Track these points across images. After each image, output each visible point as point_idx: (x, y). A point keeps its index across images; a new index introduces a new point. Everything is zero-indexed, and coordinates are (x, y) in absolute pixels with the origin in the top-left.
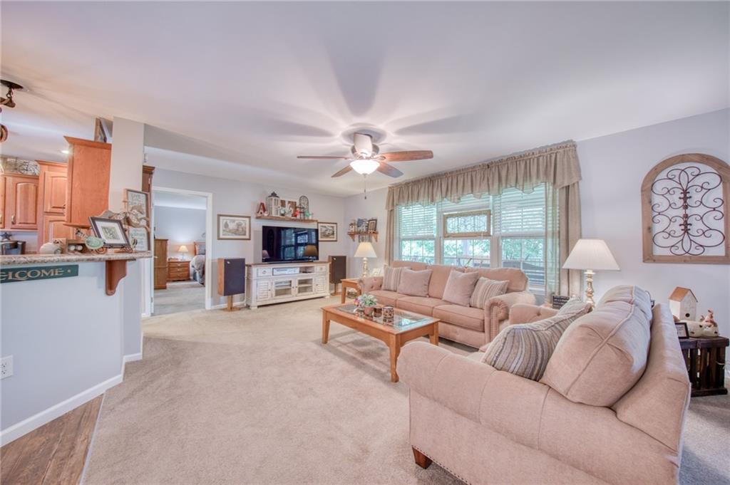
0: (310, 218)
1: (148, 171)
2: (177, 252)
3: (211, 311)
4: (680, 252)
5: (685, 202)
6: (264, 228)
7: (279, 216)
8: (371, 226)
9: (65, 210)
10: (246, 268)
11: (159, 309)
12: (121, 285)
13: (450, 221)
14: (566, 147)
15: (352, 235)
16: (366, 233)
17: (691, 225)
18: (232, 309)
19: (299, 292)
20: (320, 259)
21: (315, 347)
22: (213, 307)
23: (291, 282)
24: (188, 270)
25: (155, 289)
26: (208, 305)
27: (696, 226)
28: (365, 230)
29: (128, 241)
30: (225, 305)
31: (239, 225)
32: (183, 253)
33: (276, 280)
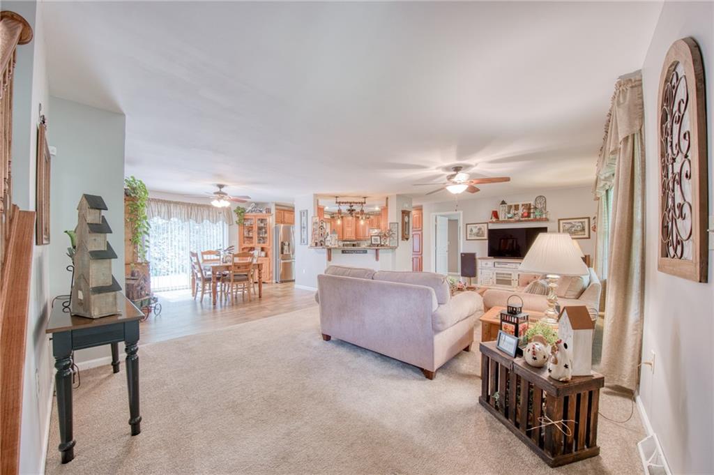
6: (490, 231)
7: (506, 219)
23: (511, 274)
31: (480, 229)
33: (496, 271)
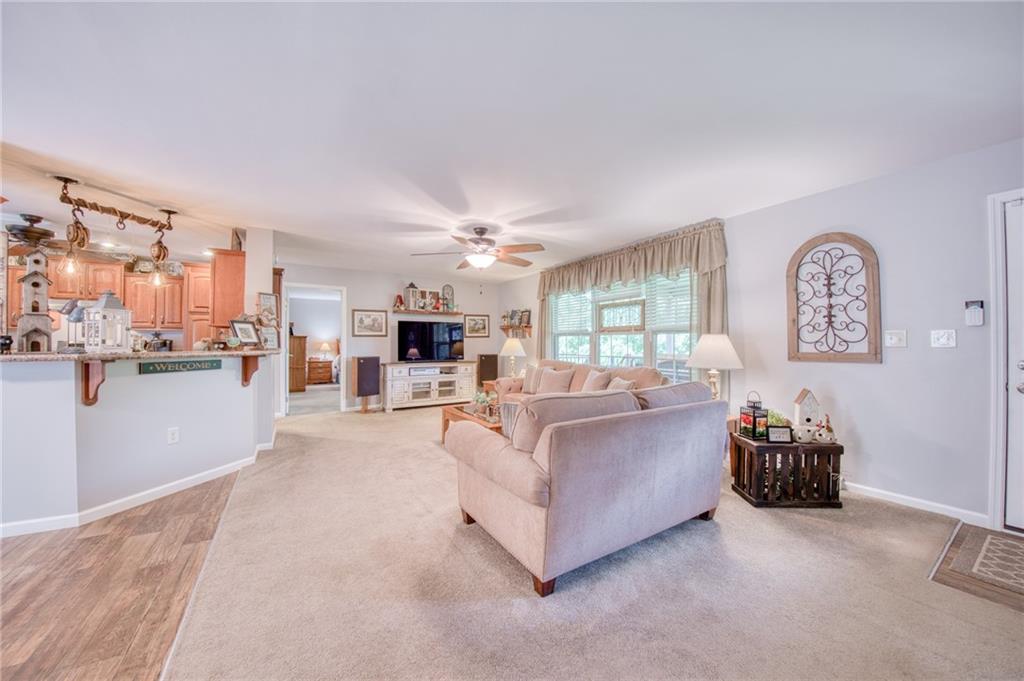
0: (455, 310)
1: (278, 273)
2: (318, 350)
3: (346, 413)
4: (825, 348)
5: (829, 290)
6: (400, 323)
7: (417, 309)
8: (525, 319)
9: (210, 310)
10: (382, 367)
11: (293, 411)
12: (255, 377)
13: (605, 312)
14: (709, 226)
15: (505, 329)
16: (519, 327)
17: (834, 316)
18: (366, 411)
19: (440, 395)
20: (466, 359)
21: (432, 445)
22: (348, 409)
23: (430, 383)
24: (331, 371)
25: (291, 391)
26: (343, 407)
27: (840, 318)
28: (518, 324)
29: (259, 339)
30: (359, 408)
31: (374, 320)
32: (325, 352)
33: (413, 381)
